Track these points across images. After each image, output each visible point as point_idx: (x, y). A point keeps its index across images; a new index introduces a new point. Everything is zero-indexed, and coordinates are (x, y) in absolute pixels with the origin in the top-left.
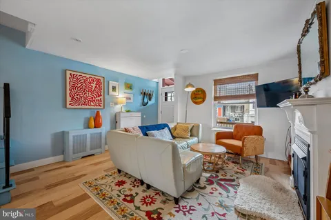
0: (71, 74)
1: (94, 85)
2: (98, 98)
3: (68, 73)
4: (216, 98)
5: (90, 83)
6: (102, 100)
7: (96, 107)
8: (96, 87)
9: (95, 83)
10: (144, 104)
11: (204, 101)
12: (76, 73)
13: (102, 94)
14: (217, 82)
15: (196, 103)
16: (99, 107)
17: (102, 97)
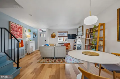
0: (12, 24)
1: (20, 29)
2: (21, 35)
3: (11, 23)
4: (58, 37)
5: (18, 28)
6: (22, 35)
7: (20, 39)
8: (20, 30)
9: (20, 28)
10: (34, 38)
11: (55, 37)
12: (14, 24)
13: (22, 33)
14: (58, 32)
15: (52, 38)
16: (21, 39)
17: (22, 34)
